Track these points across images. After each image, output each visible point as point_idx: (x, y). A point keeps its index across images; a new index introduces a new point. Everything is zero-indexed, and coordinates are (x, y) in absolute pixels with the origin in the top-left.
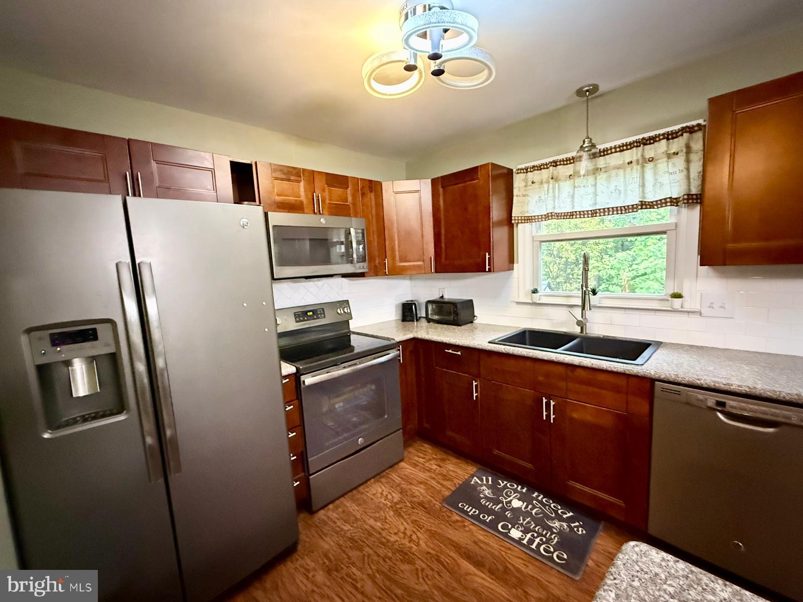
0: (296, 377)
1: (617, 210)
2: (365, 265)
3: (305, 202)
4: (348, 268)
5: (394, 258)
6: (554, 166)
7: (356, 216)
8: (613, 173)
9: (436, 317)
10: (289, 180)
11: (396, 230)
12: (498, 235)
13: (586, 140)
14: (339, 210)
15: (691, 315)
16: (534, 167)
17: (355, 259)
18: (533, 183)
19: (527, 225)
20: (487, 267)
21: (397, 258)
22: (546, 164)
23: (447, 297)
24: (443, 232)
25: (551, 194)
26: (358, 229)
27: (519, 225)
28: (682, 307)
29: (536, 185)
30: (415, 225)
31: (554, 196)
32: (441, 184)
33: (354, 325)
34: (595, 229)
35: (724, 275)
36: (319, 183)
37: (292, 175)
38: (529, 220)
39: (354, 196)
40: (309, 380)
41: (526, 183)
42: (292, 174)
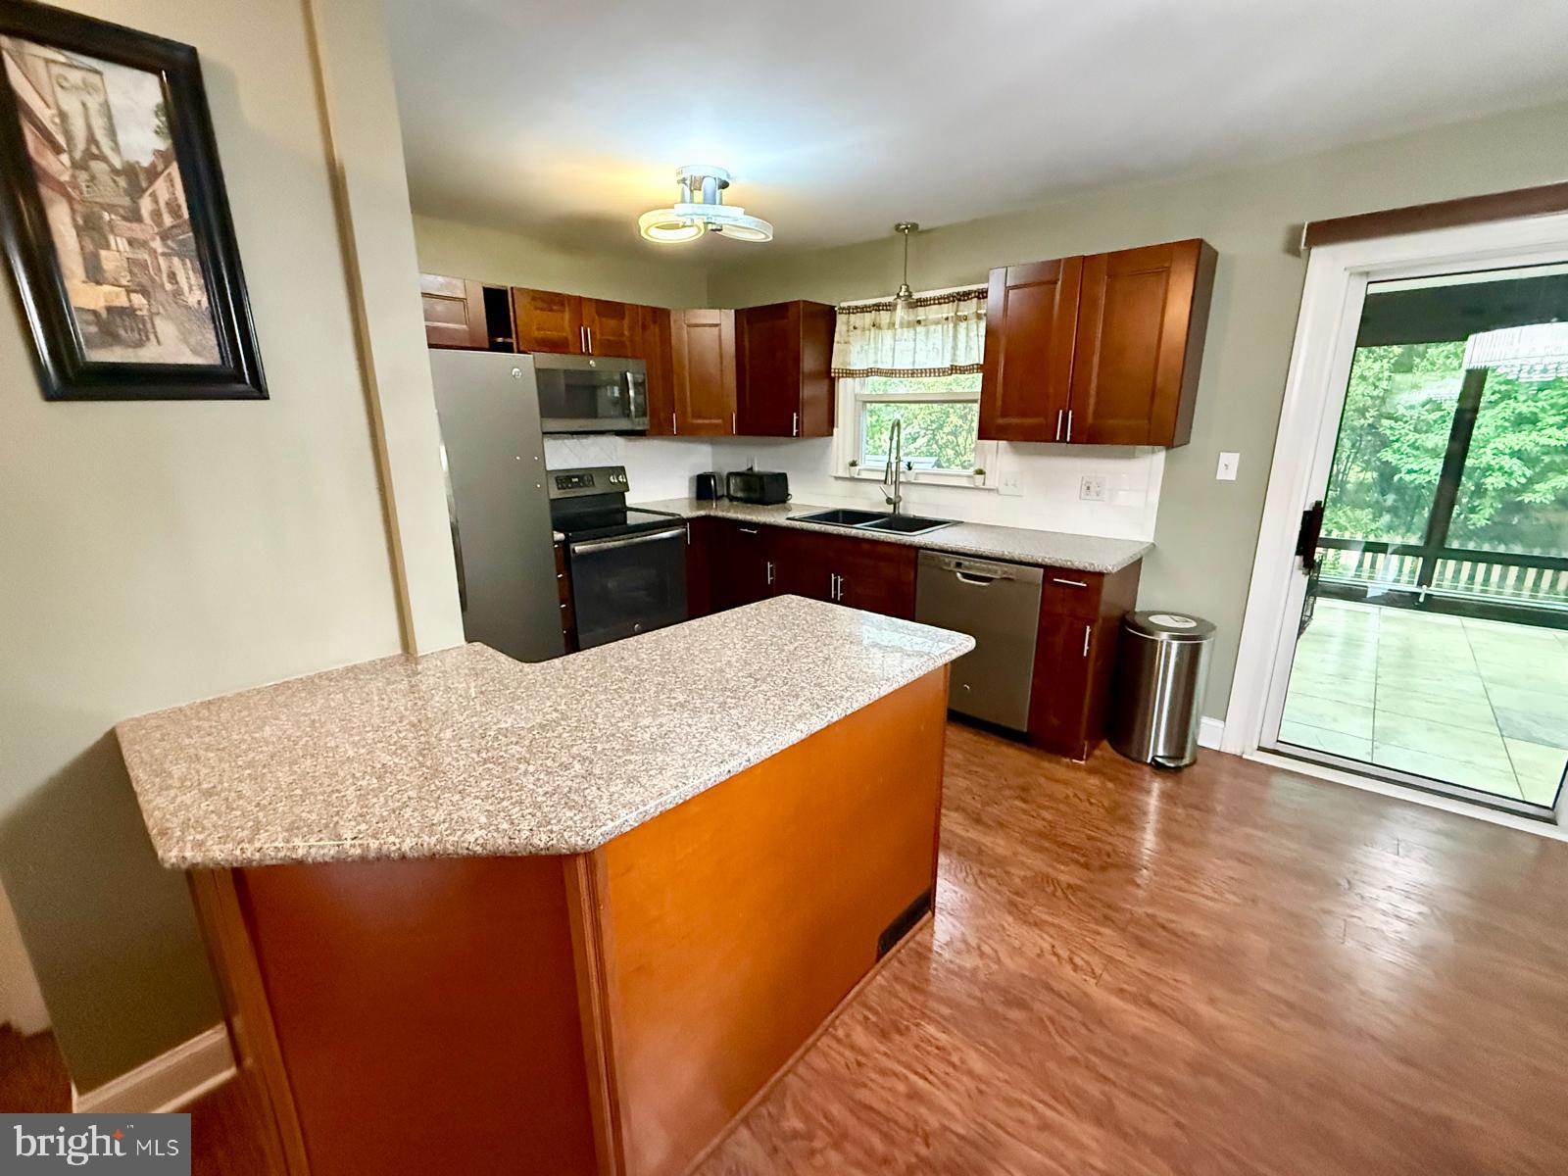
0: (565, 545)
1: (935, 372)
2: (646, 420)
3: (570, 338)
4: (624, 424)
5: (684, 413)
6: (876, 310)
7: (635, 357)
8: (932, 327)
9: (740, 494)
10: (551, 310)
11: (687, 375)
12: (809, 391)
13: (903, 287)
14: (612, 349)
15: (992, 493)
16: (857, 307)
17: (633, 413)
18: (855, 328)
19: (849, 380)
20: (795, 431)
21: (689, 414)
22: (870, 307)
23: (756, 469)
24: (748, 382)
25: (872, 345)
26: (638, 373)
27: (841, 380)
28: (984, 484)
29: (858, 332)
30: (713, 370)
31: (876, 348)
32: (747, 319)
33: (631, 500)
34: (931, 392)
35: (1017, 452)
36: (588, 312)
37: (555, 305)
38: (850, 374)
39: (631, 329)
40: (579, 548)
41: (849, 326)
42: (552, 301)
